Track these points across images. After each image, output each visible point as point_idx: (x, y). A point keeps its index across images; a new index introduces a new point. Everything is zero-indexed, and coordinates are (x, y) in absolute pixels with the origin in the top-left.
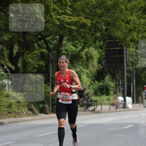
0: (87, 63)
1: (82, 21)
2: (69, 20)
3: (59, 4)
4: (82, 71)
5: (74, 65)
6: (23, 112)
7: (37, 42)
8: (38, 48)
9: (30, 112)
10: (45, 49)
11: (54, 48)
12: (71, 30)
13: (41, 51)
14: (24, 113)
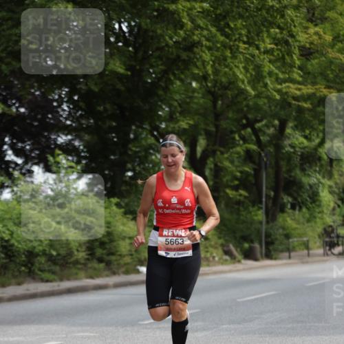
0: (329, 168)
1: (322, 94)
2: (298, 93)
3: (279, 64)
4: (320, 182)
5: (307, 172)
6: (214, 257)
7: (239, 132)
8: (241, 142)
9: (227, 257)
10: (254, 144)
11: (270, 142)
12: (300, 110)
13: (246, 148)
14: (217, 259)
